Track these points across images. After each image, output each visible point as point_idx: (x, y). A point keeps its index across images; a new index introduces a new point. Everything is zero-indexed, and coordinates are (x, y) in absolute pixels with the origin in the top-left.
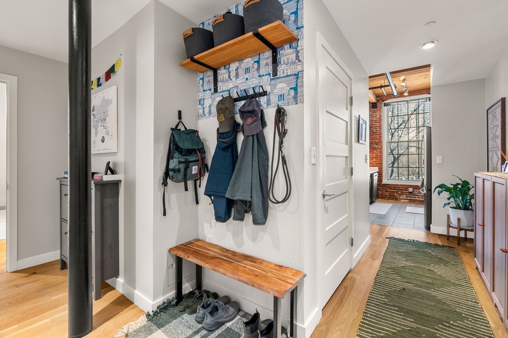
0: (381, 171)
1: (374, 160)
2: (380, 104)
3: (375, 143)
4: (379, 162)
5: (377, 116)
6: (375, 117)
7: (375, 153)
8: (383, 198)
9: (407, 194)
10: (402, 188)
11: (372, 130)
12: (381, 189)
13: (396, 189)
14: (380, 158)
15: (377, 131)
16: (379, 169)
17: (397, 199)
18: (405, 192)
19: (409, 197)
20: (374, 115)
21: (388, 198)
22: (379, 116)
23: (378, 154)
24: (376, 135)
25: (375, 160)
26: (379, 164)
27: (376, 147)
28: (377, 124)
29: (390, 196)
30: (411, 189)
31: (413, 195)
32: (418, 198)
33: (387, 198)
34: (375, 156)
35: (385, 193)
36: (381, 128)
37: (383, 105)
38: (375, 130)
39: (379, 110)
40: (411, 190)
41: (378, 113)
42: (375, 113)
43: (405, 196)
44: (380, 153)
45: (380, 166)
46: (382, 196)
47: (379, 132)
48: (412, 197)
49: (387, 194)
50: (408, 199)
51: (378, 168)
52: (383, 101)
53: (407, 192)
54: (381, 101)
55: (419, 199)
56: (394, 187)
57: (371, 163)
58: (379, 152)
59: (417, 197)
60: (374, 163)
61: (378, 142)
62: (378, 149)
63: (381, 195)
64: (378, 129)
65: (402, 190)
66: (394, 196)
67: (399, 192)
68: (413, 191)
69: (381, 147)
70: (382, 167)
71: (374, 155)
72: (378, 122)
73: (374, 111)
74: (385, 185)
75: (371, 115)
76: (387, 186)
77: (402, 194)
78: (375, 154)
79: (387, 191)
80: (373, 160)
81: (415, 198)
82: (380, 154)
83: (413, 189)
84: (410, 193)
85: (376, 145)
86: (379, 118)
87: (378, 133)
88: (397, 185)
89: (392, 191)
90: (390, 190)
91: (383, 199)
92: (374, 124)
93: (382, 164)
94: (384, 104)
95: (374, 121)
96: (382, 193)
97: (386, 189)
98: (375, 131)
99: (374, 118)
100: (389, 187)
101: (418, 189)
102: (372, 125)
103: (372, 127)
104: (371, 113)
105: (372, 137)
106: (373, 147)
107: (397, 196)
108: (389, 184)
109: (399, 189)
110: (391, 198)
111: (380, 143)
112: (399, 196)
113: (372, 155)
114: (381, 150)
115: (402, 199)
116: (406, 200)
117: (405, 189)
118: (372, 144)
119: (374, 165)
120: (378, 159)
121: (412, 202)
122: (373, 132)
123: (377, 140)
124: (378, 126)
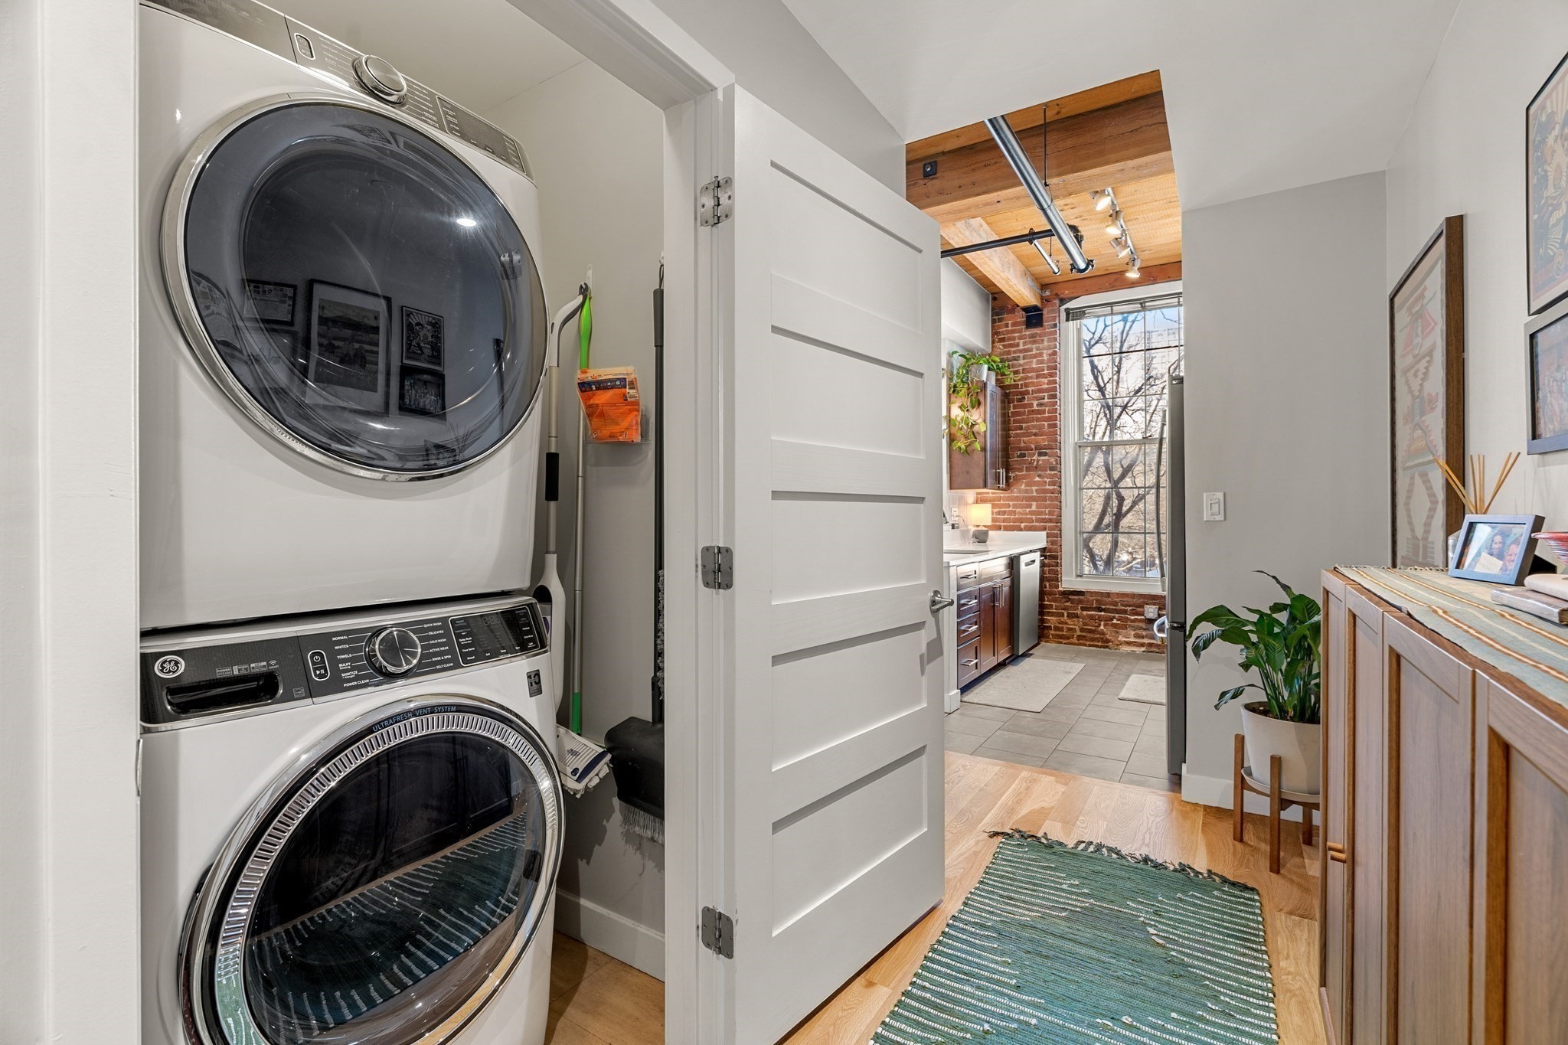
0: (1054, 547)
1: (1034, 508)
2: (1053, 311)
3: (1036, 449)
4: (1050, 513)
5: (1041, 355)
6: (1035, 356)
7: (1036, 483)
8: (1061, 638)
9: (1140, 624)
10: (1122, 605)
11: (1026, 402)
12: (1056, 609)
13: (1103, 607)
14: (1051, 499)
15: (1041, 405)
16: (1047, 537)
17: (1105, 643)
18: (1133, 618)
19: (1146, 636)
20: (1034, 352)
21: (1078, 640)
22: (1050, 355)
23: (1047, 487)
24: (1038, 420)
25: (1037, 507)
26: (1050, 521)
27: (1038, 461)
28: (1044, 384)
29: (1083, 634)
30: (1152, 610)
33: (1075, 640)
34: (1035, 494)
35: (1067, 623)
36: (1054, 396)
37: (1063, 315)
38: (1037, 402)
39: (1051, 333)
40: (1150, 611)
41: (1046, 343)
42: (1035, 342)
43: (1133, 633)
44: (1053, 483)
45: (1051, 528)
46: (1061, 633)
47: (1051, 408)
49: (1076, 625)
50: (1142, 645)
51: (1047, 534)
52: (1063, 301)
53: (1139, 617)
54: (1057, 302)
56: (1097, 601)
57: (1024, 516)
58: (1048, 480)
60: (1034, 517)
61: (1046, 443)
62: (1047, 467)
63: (1057, 628)
64: (1046, 400)
65: (1125, 612)
66: (1099, 633)
67: (1114, 617)
68: (1160, 615)
69: (1057, 461)
70: (1061, 530)
71: (1034, 488)
72: (1044, 376)
73: (1032, 336)
74: (1067, 594)
76: (1076, 597)
77: (1125, 627)
78: (1036, 488)
79: (1077, 616)
80: (1030, 506)
82: (1051, 488)
83: (1160, 608)
84: (1151, 621)
85: (1040, 454)
86: (1049, 361)
87: (1047, 415)
88: (1108, 594)
89: (1092, 617)
90: (1085, 613)
91: (1061, 643)
92: (1034, 382)
93: (1059, 521)
94: (1067, 311)
95: (1032, 370)
96: (1059, 623)
97: (1071, 607)
98: (1035, 407)
99: (1035, 360)
100: (1080, 602)
102: (1026, 385)
103: (1027, 393)
104: (1025, 344)
105: (1028, 428)
106: (1031, 463)
107: (1109, 632)
108: (1081, 592)
109: (1113, 609)
110: (1087, 641)
111: (1052, 449)
112: (1113, 634)
113: (1026, 491)
114: (1055, 472)
115: (1123, 643)
116: (1137, 647)
117: (1132, 607)
118: (1028, 450)
119: (1033, 524)
120: (1047, 503)
121: (1157, 653)
122: (1031, 409)
123: (1044, 437)
124: (1047, 389)
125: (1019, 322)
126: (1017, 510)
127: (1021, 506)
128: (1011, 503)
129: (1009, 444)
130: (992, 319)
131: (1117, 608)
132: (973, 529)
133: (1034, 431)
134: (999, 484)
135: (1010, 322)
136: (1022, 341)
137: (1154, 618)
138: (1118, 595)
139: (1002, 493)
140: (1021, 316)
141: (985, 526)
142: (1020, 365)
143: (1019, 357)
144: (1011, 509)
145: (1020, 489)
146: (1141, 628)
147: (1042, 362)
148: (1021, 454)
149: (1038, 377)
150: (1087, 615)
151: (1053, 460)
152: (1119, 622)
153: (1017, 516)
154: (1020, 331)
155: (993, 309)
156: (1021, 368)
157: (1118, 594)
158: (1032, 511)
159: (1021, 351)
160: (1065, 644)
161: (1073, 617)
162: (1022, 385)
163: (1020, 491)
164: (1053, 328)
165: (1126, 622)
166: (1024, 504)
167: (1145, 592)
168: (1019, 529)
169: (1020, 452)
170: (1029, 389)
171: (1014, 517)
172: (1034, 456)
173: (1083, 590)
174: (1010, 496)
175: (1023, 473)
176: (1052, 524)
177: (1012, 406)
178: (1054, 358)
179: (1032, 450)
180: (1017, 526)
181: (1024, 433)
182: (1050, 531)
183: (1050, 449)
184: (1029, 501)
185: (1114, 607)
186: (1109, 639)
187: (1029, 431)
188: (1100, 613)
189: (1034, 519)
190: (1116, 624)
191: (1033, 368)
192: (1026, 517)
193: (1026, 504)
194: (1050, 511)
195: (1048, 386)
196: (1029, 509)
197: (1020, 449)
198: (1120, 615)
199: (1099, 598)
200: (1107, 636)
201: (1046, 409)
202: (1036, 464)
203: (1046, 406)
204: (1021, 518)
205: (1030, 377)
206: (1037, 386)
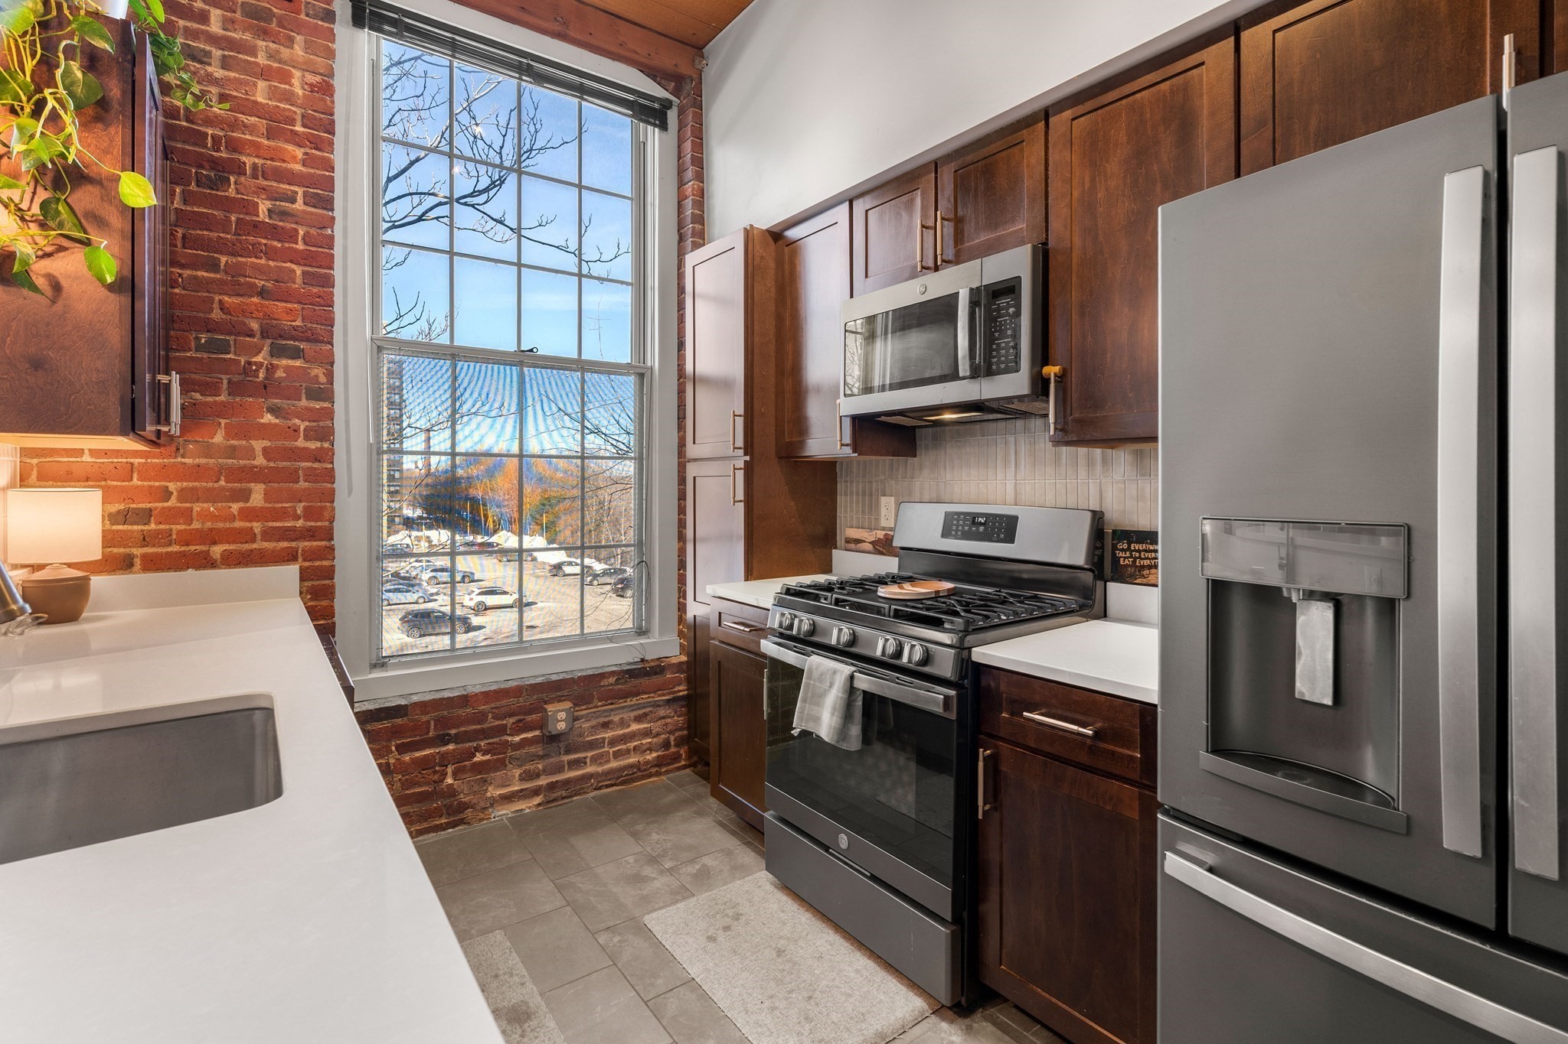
0: (325, 602)
1: (257, 501)
3: (265, 334)
4: (309, 514)
5: (284, 77)
6: (265, 74)
7: (264, 431)
9: (533, 749)
10: (495, 717)
11: (231, 192)
13: (453, 732)
14: (311, 476)
15: (284, 214)
16: (302, 579)
17: (457, 814)
18: (517, 739)
19: (543, 772)
20: (262, 60)
22: (311, 88)
23: (301, 443)
24: (271, 253)
25: (267, 496)
26: (311, 534)
27: (271, 369)
28: (292, 159)
30: (559, 712)
31: (568, 752)
32: (595, 760)
34: (260, 461)
36: (323, 203)
38: (268, 204)
39: (316, 31)
40: (559, 717)
41: (298, 50)
42: (263, 33)
43: (517, 772)
44: (311, 434)
45: (309, 555)
47: (313, 231)
48: (559, 769)
50: (536, 792)
51: (303, 570)
53: (532, 735)
55: (600, 769)
56: (437, 721)
57: (220, 525)
58: (302, 425)
59: (590, 754)
60: (257, 527)
61: (298, 323)
62: (298, 389)
64: (299, 205)
65: (502, 730)
66: (442, 795)
68: (574, 720)
69: (324, 375)
71: (258, 445)
72: (296, 139)
76: (386, 724)
77: (500, 765)
78: (267, 443)
80: (245, 495)
81: (577, 769)
82: (313, 445)
83: (575, 706)
84: (555, 738)
85: (277, 352)
86: (310, 100)
87: (300, 247)
88: (465, 700)
89: (425, 764)
90: (407, 758)
92: (257, 146)
93: (328, 534)
95: (255, 109)
98: (263, 217)
99: (262, 84)
100: (397, 731)
101: (595, 702)
102: (234, 146)
103: (240, 170)
104: (228, 23)
105: (236, 270)
106: (247, 372)
107: (464, 787)
108: (400, 707)
109: (475, 731)
111: (317, 341)
112: (475, 789)
113: (232, 452)
114: (327, 405)
115: (497, 801)
116: (527, 801)
117: (517, 718)
118: (239, 334)
119: (255, 546)
120: (296, 486)
121: (563, 798)
122: (248, 218)
123: (289, 305)
124: (301, 175)
126: (197, 507)
127: (212, 496)
128: (173, 487)
129: (174, 307)
131: (485, 726)
133: (259, 283)
137: (565, 730)
138: (488, 696)
139: (135, 455)
141: (72, 564)
144: (173, 502)
145: (207, 446)
146: (534, 758)
147: (287, 98)
148: (209, 341)
149: (272, 134)
150: (414, 761)
152: (488, 757)
153: (196, 525)
157: (486, 694)
158: (253, 509)
162: (217, 139)
163: (208, 451)
164: (322, 20)
165: (505, 753)
166: (222, 489)
167: (536, 677)
168: (205, 562)
169: (209, 335)
170: (244, 159)
171: (183, 527)
172: (257, 354)
173: (403, 702)
174: (174, 465)
175: (222, 398)
176: (315, 543)
177: (183, 192)
178: (324, 101)
179: (252, 335)
180: (196, 554)
181: (222, 282)
182: (307, 564)
183: (308, 340)
184: (240, 481)
185: (478, 727)
186: (465, 803)
187: (242, 280)
188: (444, 749)
189: (257, 530)
190: (481, 763)
191: (256, 102)
192: (228, 525)
193: (231, 490)
194: (305, 508)
195: (304, 169)
196: (241, 504)
197: (209, 327)
198: (491, 741)
199: (445, 713)
200: (462, 796)
201: (296, 231)
202: (266, 378)
203: (296, 223)
204: (211, 530)
205: (245, 126)
206: (272, 159)
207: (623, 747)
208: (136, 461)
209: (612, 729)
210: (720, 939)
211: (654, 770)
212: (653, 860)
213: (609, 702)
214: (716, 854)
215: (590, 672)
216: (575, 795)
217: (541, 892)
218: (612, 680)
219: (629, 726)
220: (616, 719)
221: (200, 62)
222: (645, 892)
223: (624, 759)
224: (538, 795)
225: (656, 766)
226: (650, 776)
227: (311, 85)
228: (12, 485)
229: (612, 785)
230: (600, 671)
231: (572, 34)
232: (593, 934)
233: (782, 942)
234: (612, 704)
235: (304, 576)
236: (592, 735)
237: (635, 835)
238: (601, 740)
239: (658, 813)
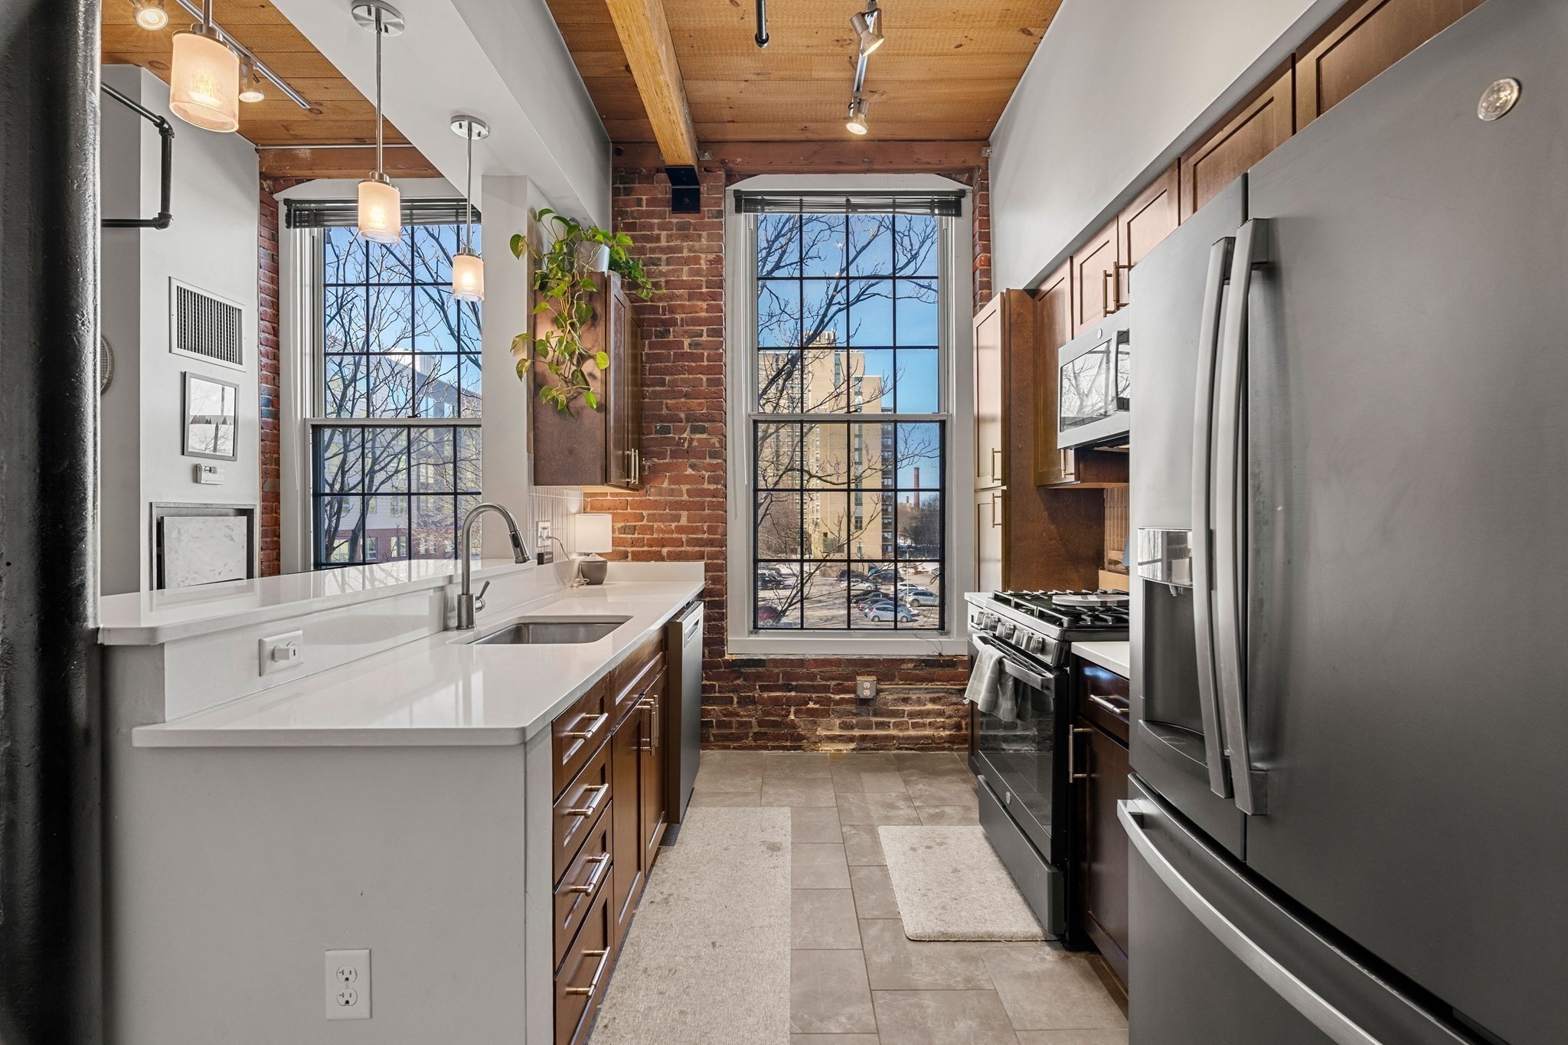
0: (719, 587)
1: (684, 521)
2: (717, 190)
3: (688, 420)
4: (711, 530)
5: (697, 260)
7: (688, 479)
9: (849, 707)
10: (822, 679)
11: (671, 338)
12: (719, 692)
13: (794, 683)
14: (713, 506)
15: (697, 345)
16: (706, 571)
17: (796, 741)
18: (838, 697)
19: (857, 726)
20: (685, 254)
21: (755, 741)
23: (706, 486)
24: (691, 371)
25: (689, 519)
26: (711, 543)
27: (691, 441)
28: (702, 310)
29: (763, 730)
30: (866, 683)
31: (875, 715)
32: (896, 725)
33: (750, 742)
34: (685, 497)
35: (737, 715)
36: (718, 333)
37: (730, 202)
38: (689, 340)
39: (713, 226)
40: (866, 686)
41: (704, 241)
42: (686, 238)
43: (838, 722)
44: (713, 480)
45: (712, 556)
46: (728, 731)
47: (712, 352)
48: (869, 726)
49: (751, 717)
50: (851, 739)
51: (707, 565)
52: (731, 178)
53: (847, 696)
54: (722, 173)
55: (901, 734)
56: (784, 674)
57: (666, 536)
58: (707, 475)
59: (893, 720)
60: (684, 537)
61: (704, 411)
62: (704, 452)
63: (721, 724)
64: (705, 338)
65: (826, 689)
66: (787, 726)
67: (810, 699)
68: (878, 691)
69: (721, 441)
70: (725, 559)
71: (685, 488)
72: (702, 297)
73: (682, 227)
74: (738, 666)
75: (669, 248)
76: (753, 670)
77: (825, 713)
78: (689, 487)
79: (753, 701)
80: (677, 518)
81: (883, 729)
82: (712, 487)
83: (879, 681)
84: (864, 702)
85: (694, 430)
86: (709, 272)
87: (705, 363)
88: (801, 663)
89: (776, 701)
90: (765, 695)
91: (728, 748)
92: (683, 306)
93: (723, 543)
94: (738, 194)
95: (682, 284)
96: (725, 716)
97: (744, 687)
98: (686, 349)
99: (686, 268)
100: (759, 677)
101: (897, 680)
102: (672, 310)
103: (673, 322)
104: (669, 238)
105: (673, 383)
106: (679, 444)
107: (802, 724)
108: (760, 660)
109: (808, 686)
110: (768, 740)
111: (714, 421)
112: (809, 726)
113: (672, 492)
114: (720, 461)
115: (823, 739)
116: (845, 744)
117: (837, 682)
118: (675, 422)
119: (683, 549)
120: (704, 512)
121: (872, 749)
122: (679, 351)
123: (700, 401)
124: (706, 319)
125: (661, 200)
126: (656, 525)
127: (662, 519)
128: (645, 513)
129: (642, 410)
130: (614, 189)
131: (815, 683)
132: (578, 559)
133: (685, 389)
134: (629, 476)
135: (644, 197)
136: (665, 232)
137: (871, 697)
138: (818, 662)
139: (629, 495)
140: (663, 188)
141: (600, 554)
142: (662, 274)
143: (659, 259)
144: (645, 522)
145: (661, 489)
146: (850, 713)
147: (698, 273)
148: (663, 427)
149: (691, 297)
150: (769, 698)
151: (715, 440)
152: (817, 706)
153: (655, 536)
154: (661, 216)
155: (615, 170)
156: (663, 280)
157: (816, 661)
158: (681, 527)
159: (662, 250)
160: (734, 748)
161: (747, 703)
162: (664, 308)
163: (661, 492)
164: (716, 218)
165: (829, 706)
166: (667, 514)
167: (854, 655)
168: (659, 557)
169: (661, 424)
170: (677, 316)
171: (650, 536)
172: (684, 433)
173: (763, 658)
174: (645, 500)
175: (667, 460)
176: (714, 549)
177: (649, 342)
178: (717, 268)
179: (681, 422)
180: (655, 552)
181: (667, 391)
182: (709, 561)
183: (709, 421)
184: (675, 510)
185: (811, 683)
186: (802, 735)
187: (676, 389)
188: (789, 694)
189: (684, 540)
190: (813, 709)
191: (682, 280)
192: (670, 536)
193: (671, 515)
194: (708, 526)
195: (707, 315)
196: (676, 524)
197: (661, 419)
198: (819, 695)
199: (789, 669)
200: (800, 729)
201: (703, 354)
202: (688, 447)
203: (703, 349)
204: (662, 538)
205: (677, 296)
206: (690, 313)
207: (920, 721)
208: (630, 498)
209: (911, 704)
210: (920, 851)
211: (946, 745)
212: (909, 799)
213: (908, 682)
214: (957, 807)
215: (894, 657)
216: (881, 749)
217: (825, 796)
218: (911, 666)
219: (925, 705)
220: (914, 697)
221: (657, 265)
222: (889, 814)
223: (921, 731)
224: (853, 742)
225: (948, 742)
226: (944, 749)
227: (710, 261)
228: (579, 512)
229: (911, 749)
230: (902, 657)
231: (876, 167)
232: (841, 825)
233: (962, 866)
234: (910, 684)
235: (708, 568)
236: (894, 706)
237: (906, 782)
238: (901, 711)
239: (933, 772)
